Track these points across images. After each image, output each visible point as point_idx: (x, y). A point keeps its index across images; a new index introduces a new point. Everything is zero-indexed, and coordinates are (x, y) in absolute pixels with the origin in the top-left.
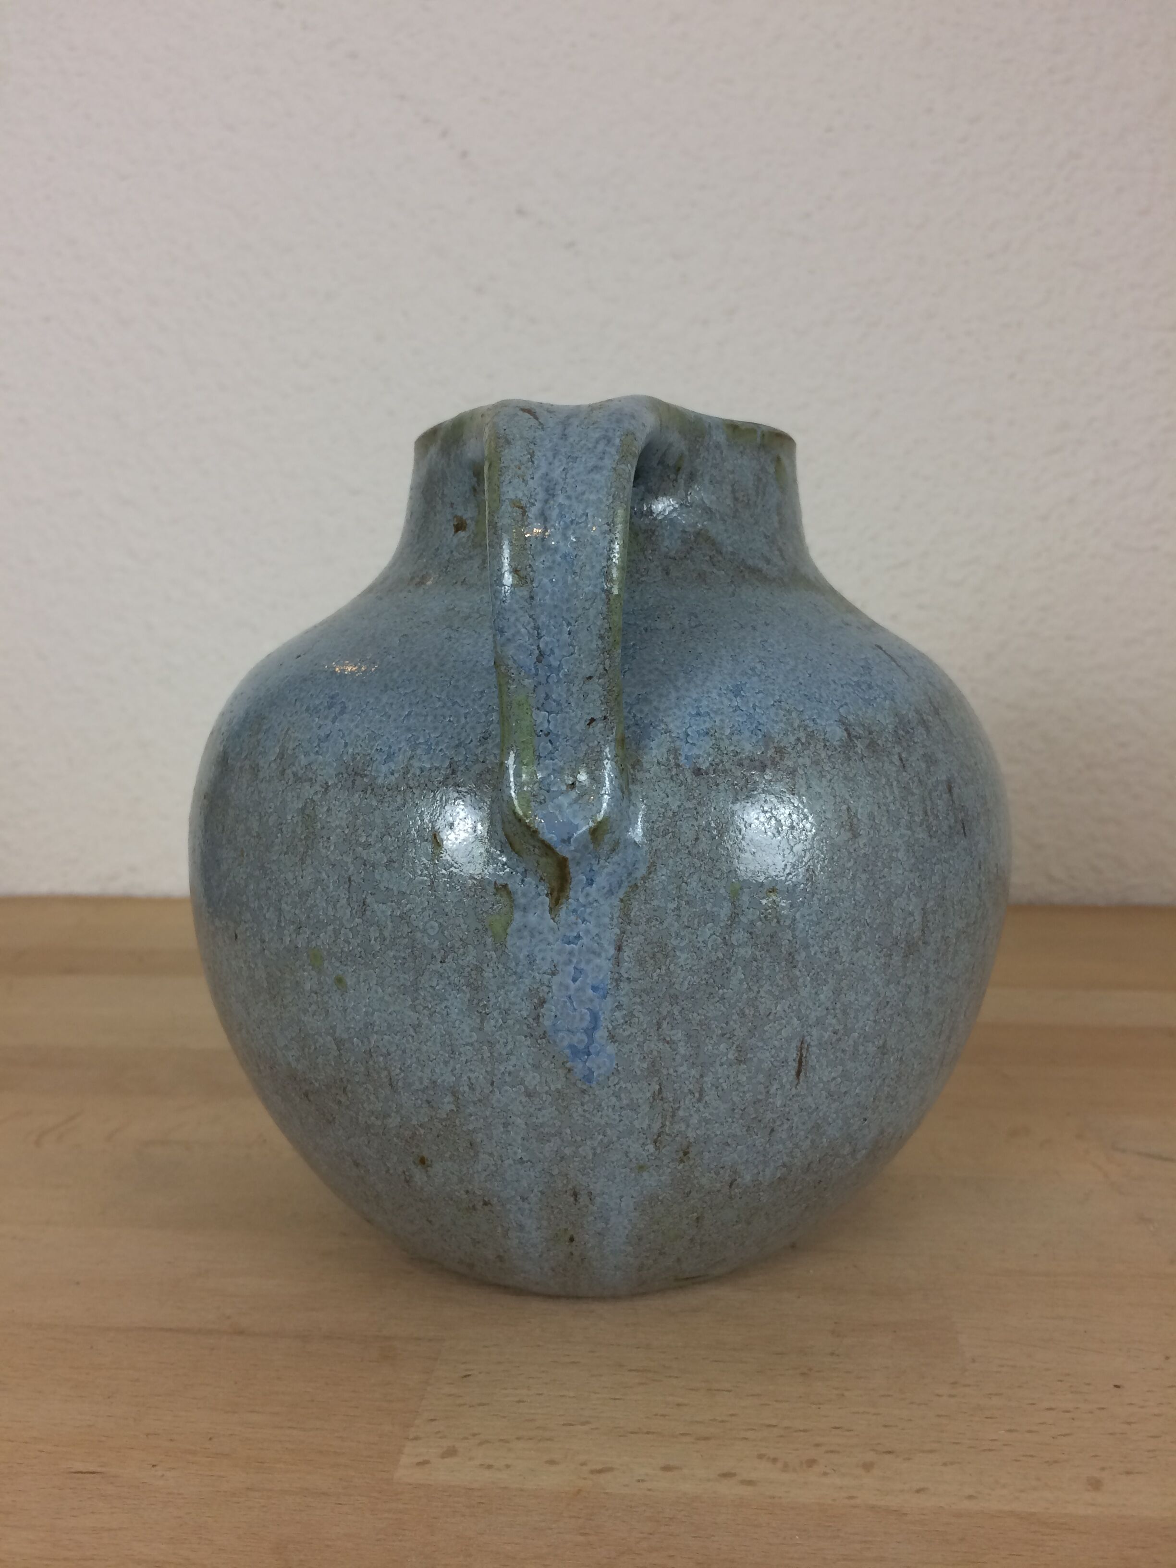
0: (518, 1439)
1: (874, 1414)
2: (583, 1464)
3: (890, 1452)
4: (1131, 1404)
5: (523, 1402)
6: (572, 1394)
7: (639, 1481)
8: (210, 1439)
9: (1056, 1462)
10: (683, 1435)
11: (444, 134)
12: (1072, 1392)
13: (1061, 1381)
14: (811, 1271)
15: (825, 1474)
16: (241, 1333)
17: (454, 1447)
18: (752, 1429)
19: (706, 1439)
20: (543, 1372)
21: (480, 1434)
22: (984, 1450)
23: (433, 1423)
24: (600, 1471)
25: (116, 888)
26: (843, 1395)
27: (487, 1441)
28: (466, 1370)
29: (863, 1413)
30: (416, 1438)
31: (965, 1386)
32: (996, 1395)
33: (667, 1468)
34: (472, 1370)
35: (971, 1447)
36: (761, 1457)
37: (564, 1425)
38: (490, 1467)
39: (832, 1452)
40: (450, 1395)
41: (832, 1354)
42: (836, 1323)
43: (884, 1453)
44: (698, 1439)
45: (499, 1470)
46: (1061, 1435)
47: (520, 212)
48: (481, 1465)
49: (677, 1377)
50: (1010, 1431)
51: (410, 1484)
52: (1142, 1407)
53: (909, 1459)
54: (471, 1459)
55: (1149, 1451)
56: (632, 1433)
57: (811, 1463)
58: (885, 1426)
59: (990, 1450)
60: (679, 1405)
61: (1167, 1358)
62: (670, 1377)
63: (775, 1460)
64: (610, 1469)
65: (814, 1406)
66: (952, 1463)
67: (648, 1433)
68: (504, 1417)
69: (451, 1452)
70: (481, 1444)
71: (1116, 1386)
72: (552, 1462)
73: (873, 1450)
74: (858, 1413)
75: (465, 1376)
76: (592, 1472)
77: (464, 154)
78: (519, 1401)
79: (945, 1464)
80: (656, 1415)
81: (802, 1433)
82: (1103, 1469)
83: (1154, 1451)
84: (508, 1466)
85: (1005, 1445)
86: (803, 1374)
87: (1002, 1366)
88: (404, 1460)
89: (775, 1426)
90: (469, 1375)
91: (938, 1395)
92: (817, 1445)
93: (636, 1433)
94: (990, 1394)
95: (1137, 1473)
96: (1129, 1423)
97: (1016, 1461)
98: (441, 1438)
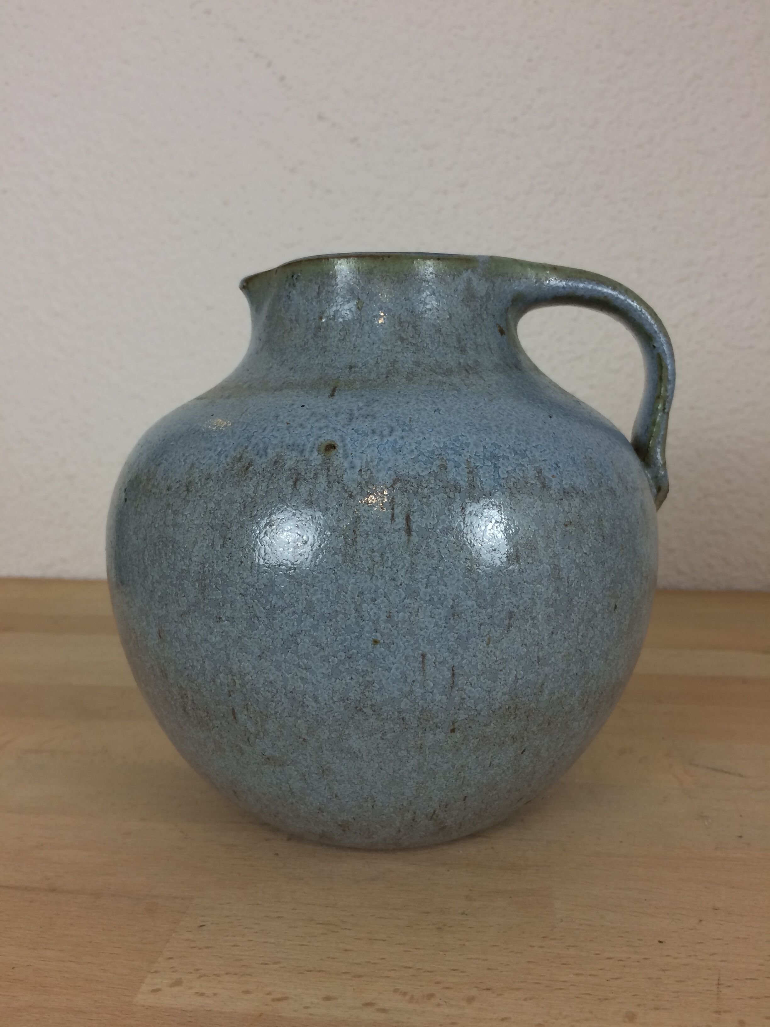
0: (227, 974)
1: (483, 960)
2: (269, 994)
3: (488, 989)
4: (668, 956)
5: (237, 946)
6: (273, 941)
7: (305, 1008)
8: (13, 968)
9: (606, 999)
10: (345, 973)
11: (269, 65)
12: (628, 946)
13: (621, 937)
14: (461, 852)
15: (439, 1005)
16: (53, 890)
17: (181, 979)
18: (394, 970)
19: (360, 976)
20: (257, 924)
21: (201, 969)
22: (556, 989)
23: (171, 960)
24: (279, 1000)
25: (52, 573)
26: (464, 945)
27: (205, 975)
28: (204, 921)
29: (476, 959)
30: (156, 972)
31: (552, 939)
32: (573, 946)
33: (327, 999)
34: (208, 921)
35: (547, 987)
36: (396, 991)
37: (262, 964)
38: (202, 994)
39: (447, 988)
40: (187, 940)
41: (463, 914)
42: (471, 890)
43: (484, 989)
44: (354, 977)
45: (208, 997)
46: (612, 978)
47: (320, 117)
48: (197, 993)
49: (349, 929)
50: (577, 974)
51: (144, 1006)
52: (675, 958)
53: (501, 995)
54: (190, 988)
55: (674, 992)
56: (308, 971)
57: (431, 996)
58: (489, 969)
59: (561, 989)
60: (346, 950)
61: (701, 921)
62: (345, 929)
63: (405, 994)
64: (286, 998)
65: (441, 953)
66: (531, 999)
67: (320, 971)
68: (221, 957)
69: (178, 983)
70: (200, 977)
71: (660, 942)
72: (247, 992)
73: (476, 987)
74: (471, 959)
75: (201, 926)
76: (274, 1000)
77: (282, 79)
78: (234, 946)
79: (526, 1000)
80: (329, 958)
81: (429, 974)
82: (639, 1005)
83: (678, 992)
84: (215, 994)
85: (572, 985)
86: (439, 929)
87: (581, 925)
88: (144, 988)
89: (410, 968)
90: (204, 926)
91: (531, 946)
92: (438, 983)
93: (311, 971)
94: (569, 946)
95: (663, 1009)
96: (664, 970)
97: (577, 997)
98: (173, 972)
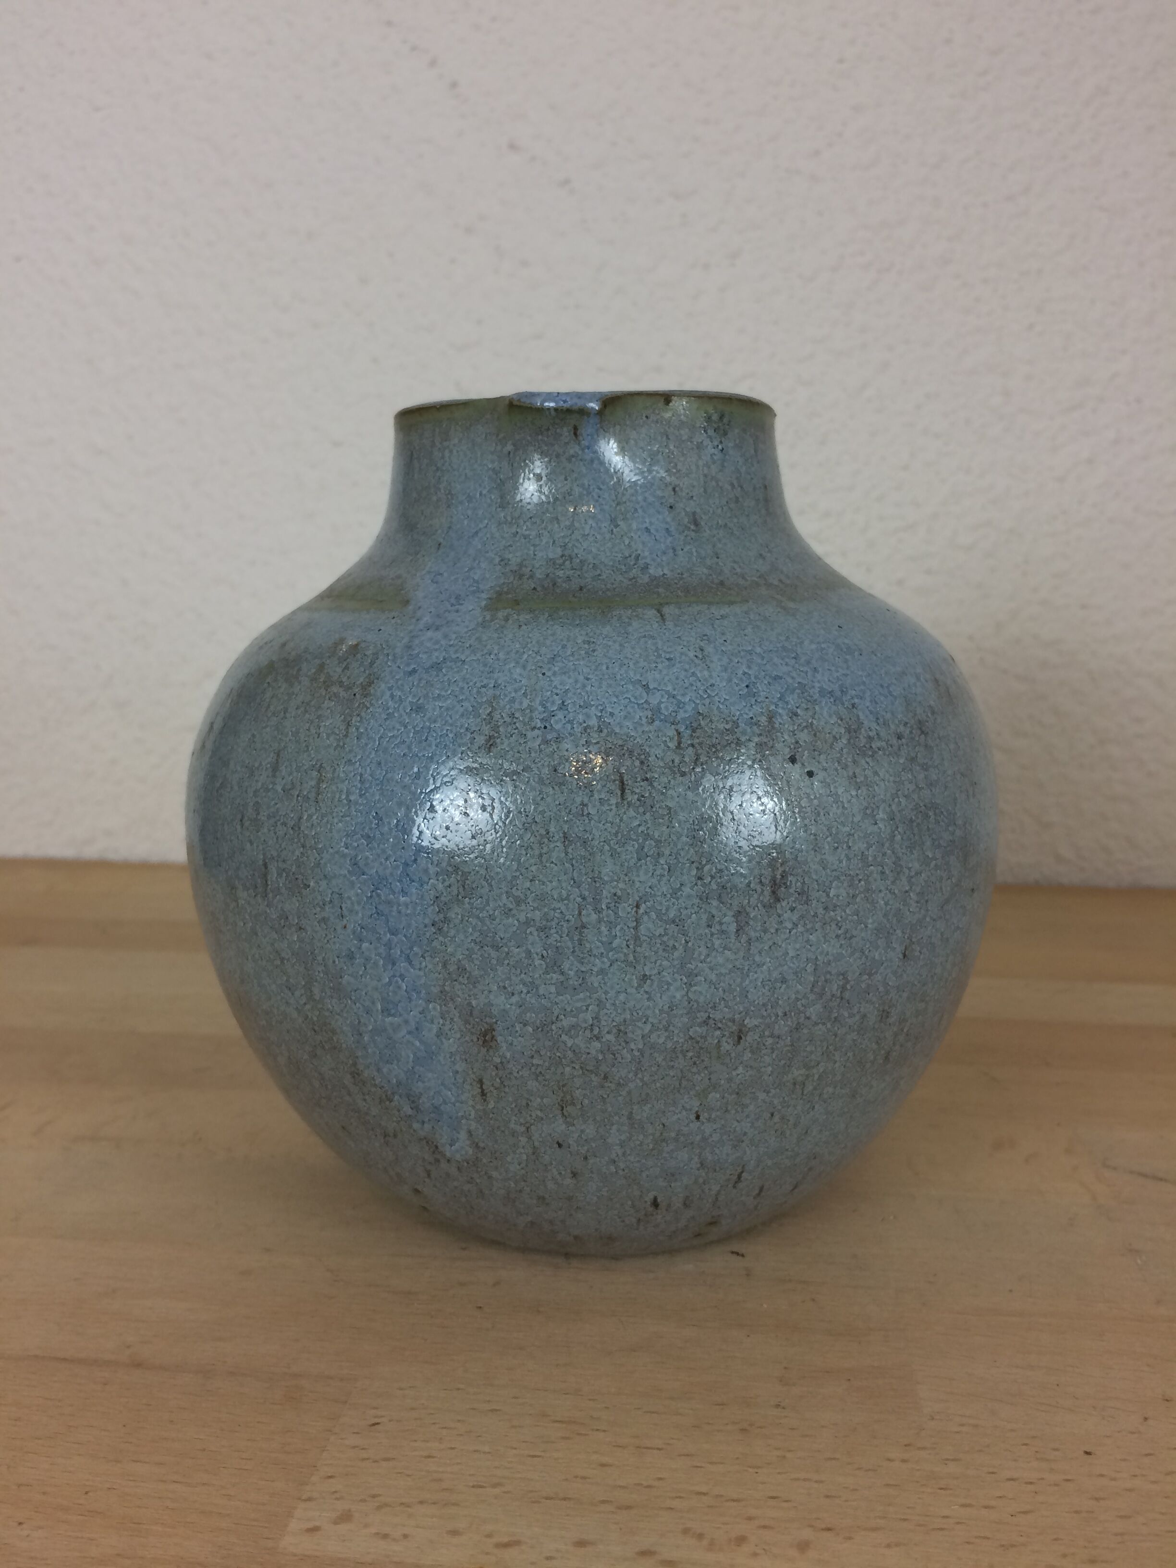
0: (421, 1502)
1: (816, 1482)
2: (489, 1536)
3: (829, 1529)
4: (1102, 1476)
5: (433, 1457)
6: (487, 1449)
7: (548, 1558)
8: (86, 1493)
9: (1013, 1546)
10: (603, 1502)
11: (433, 63)
12: (1037, 1459)
13: (1026, 1445)
14: (765, 1306)
15: (755, 1555)
16: (138, 1365)
17: (350, 1511)
18: (680, 1497)
19: (629, 1508)
20: (459, 1421)
21: (380, 1495)
22: (934, 1529)
23: (331, 1480)
24: (507, 1545)
26: (784, 1457)
27: (386, 1505)
28: (376, 1417)
29: (805, 1480)
30: (310, 1499)
31: (919, 1449)
32: (953, 1460)
33: (581, 1544)
34: (382, 1417)
35: (920, 1525)
36: (686, 1531)
37: (473, 1487)
38: (385, 1536)
39: (765, 1527)
40: (354, 1447)
41: (778, 1406)
42: (785, 1368)
43: (823, 1529)
44: (619, 1508)
45: (394, 1540)
46: (1020, 1512)
47: (513, 147)
48: (378, 1534)
49: (604, 1431)
50: (964, 1506)
51: (295, 1555)
52: (1114, 1479)
53: (850, 1538)
54: (366, 1526)
55: (1116, 1535)
56: (547, 1498)
57: (741, 1540)
58: (827, 1497)
59: (942, 1529)
60: (603, 1465)
61: (1146, 1419)
62: (597, 1430)
63: (700, 1536)
64: (517, 1543)
65: (750, 1470)
66: (897, 1545)
67: (565, 1499)
68: (408, 1476)
69: (346, 1517)
70: (379, 1508)
71: (1088, 1453)
72: (455, 1533)
73: (811, 1526)
74: (797, 1479)
75: (374, 1425)
76: (498, 1545)
77: (454, 85)
78: (429, 1457)
79: (889, 1546)
80: (576, 1477)
81: (735, 1504)
82: (1064, 1556)
83: (1122, 1534)
84: (405, 1536)
85: (958, 1523)
86: (743, 1430)
87: (962, 1425)
88: (294, 1525)
89: (704, 1494)
90: (378, 1424)
91: (889, 1460)
92: (750, 1519)
93: (551, 1499)
94: (947, 1460)
95: (1102, 1562)
96: (1097, 1499)
97: (968, 1543)
98: (337, 1499)
